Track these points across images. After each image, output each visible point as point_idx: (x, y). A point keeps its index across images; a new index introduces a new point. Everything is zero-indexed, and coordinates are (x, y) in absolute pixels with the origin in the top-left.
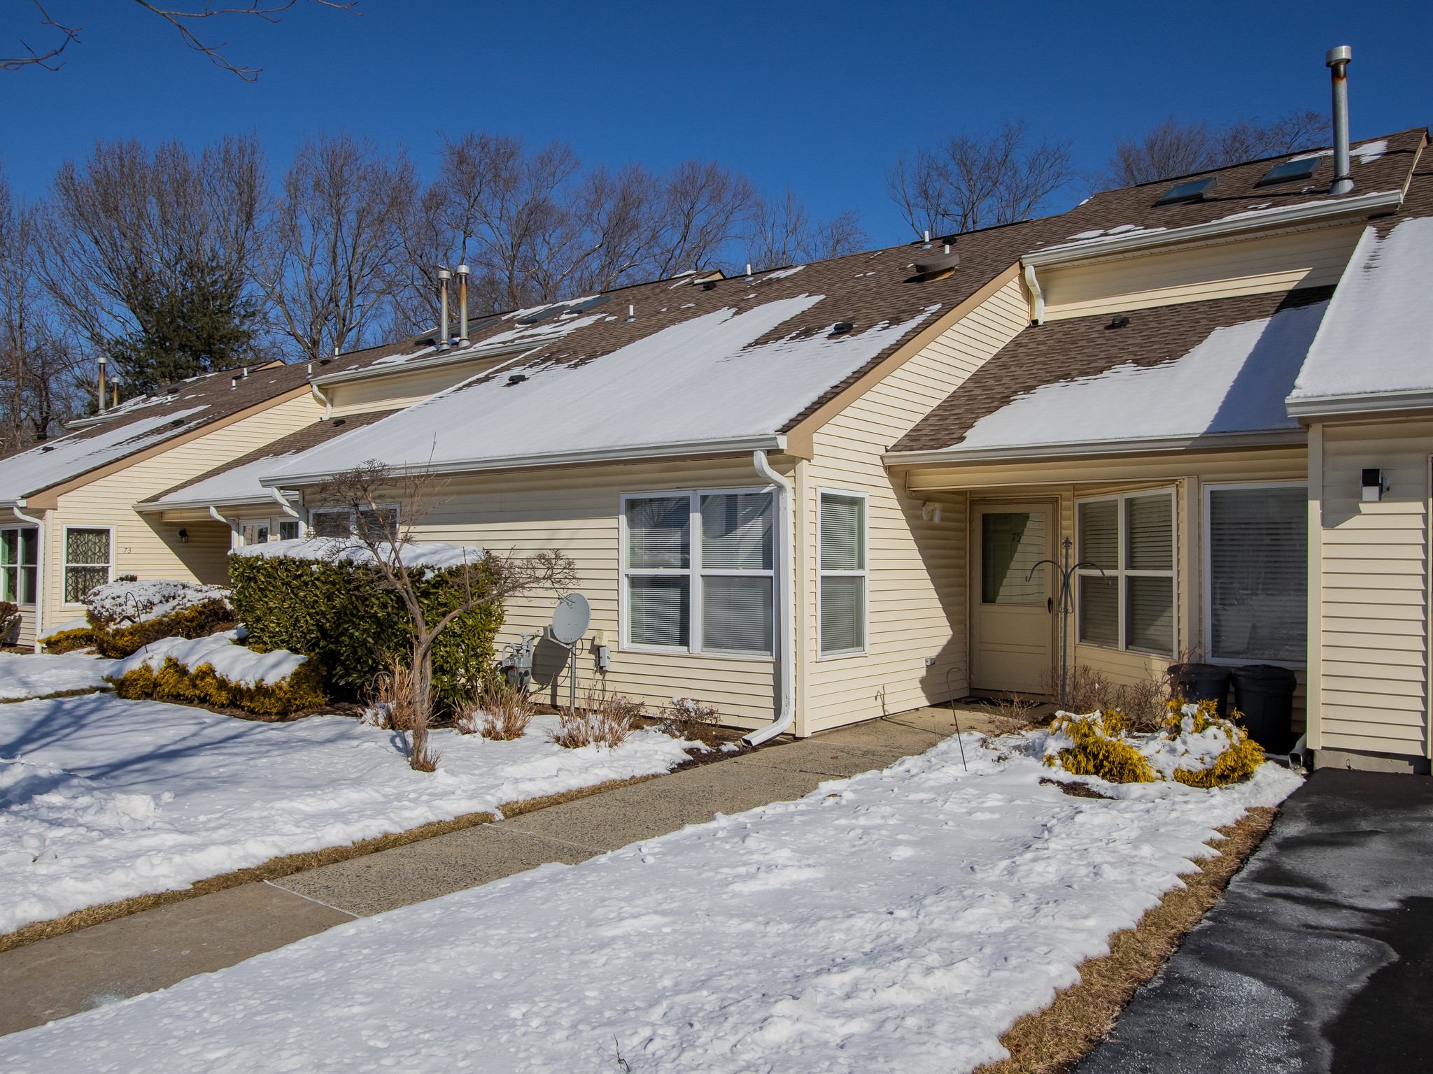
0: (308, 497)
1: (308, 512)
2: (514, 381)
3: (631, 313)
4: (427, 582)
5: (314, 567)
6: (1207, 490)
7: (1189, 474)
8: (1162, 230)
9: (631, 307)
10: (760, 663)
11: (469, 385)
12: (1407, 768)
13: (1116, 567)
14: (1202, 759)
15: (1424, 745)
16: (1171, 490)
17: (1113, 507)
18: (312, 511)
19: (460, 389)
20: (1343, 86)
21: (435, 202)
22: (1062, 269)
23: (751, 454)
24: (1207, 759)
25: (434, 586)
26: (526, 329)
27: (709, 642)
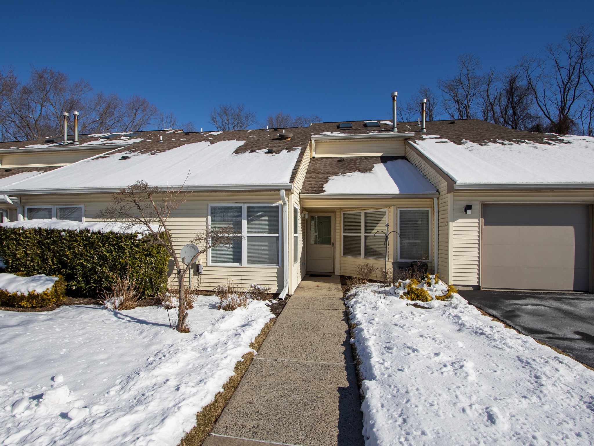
0: (23, 201)
1: (24, 208)
2: (124, 158)
3: (161, 139)
4: (139, 240)
5: (63, 233)
6: (399, 210)
7: (393, 205)
8: (352, 134)
9: (161, 137)
10: (273, 269)
11: (97, 158)
12: (471, 289)
13: (361, 233)
14: (442, 292)
15: (478, 282)
16: (386, 210)
17: (360, 214)
18: (26, 208)
19: (93, 159)
20: (395, 102)
21: (26, 91)
22: (320, 142)
23: (279, 190)
24: (443, 292)
25: (143, 242)
26: (106, 140)
27: (250, 261)
